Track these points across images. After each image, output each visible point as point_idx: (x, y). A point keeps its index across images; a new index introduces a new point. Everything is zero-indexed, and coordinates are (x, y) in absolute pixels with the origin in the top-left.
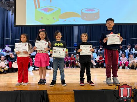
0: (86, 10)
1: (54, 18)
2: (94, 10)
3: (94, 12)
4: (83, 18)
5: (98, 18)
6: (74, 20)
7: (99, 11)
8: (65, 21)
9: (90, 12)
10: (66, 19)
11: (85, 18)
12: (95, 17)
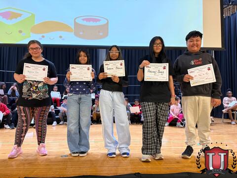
0: (83, 20)
1: (20, 32)
2: (99, 20)
3: (98, 24)
4: (77, 34)
5: (106, 35)
6: (61, 37)
7: (108, 21)
8: (43, 39)
9: (91, 24)
10: (44, 35)
11: (81, 33)
12: (101, 34)
